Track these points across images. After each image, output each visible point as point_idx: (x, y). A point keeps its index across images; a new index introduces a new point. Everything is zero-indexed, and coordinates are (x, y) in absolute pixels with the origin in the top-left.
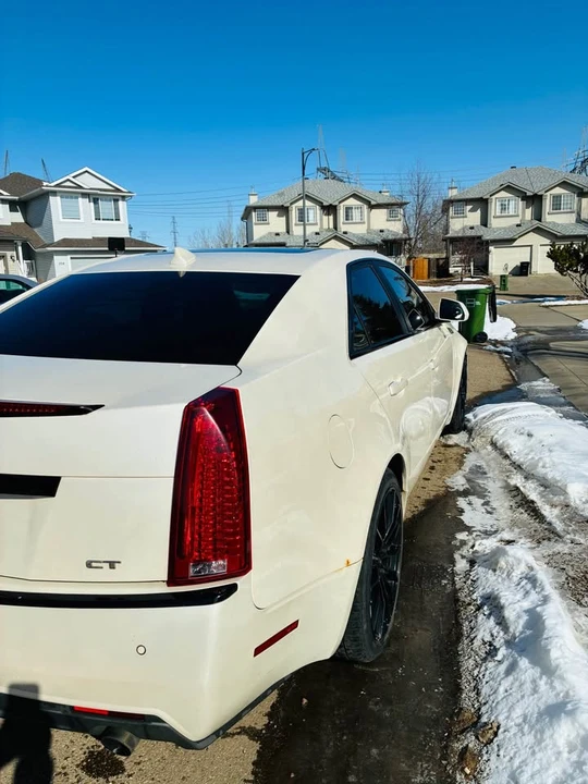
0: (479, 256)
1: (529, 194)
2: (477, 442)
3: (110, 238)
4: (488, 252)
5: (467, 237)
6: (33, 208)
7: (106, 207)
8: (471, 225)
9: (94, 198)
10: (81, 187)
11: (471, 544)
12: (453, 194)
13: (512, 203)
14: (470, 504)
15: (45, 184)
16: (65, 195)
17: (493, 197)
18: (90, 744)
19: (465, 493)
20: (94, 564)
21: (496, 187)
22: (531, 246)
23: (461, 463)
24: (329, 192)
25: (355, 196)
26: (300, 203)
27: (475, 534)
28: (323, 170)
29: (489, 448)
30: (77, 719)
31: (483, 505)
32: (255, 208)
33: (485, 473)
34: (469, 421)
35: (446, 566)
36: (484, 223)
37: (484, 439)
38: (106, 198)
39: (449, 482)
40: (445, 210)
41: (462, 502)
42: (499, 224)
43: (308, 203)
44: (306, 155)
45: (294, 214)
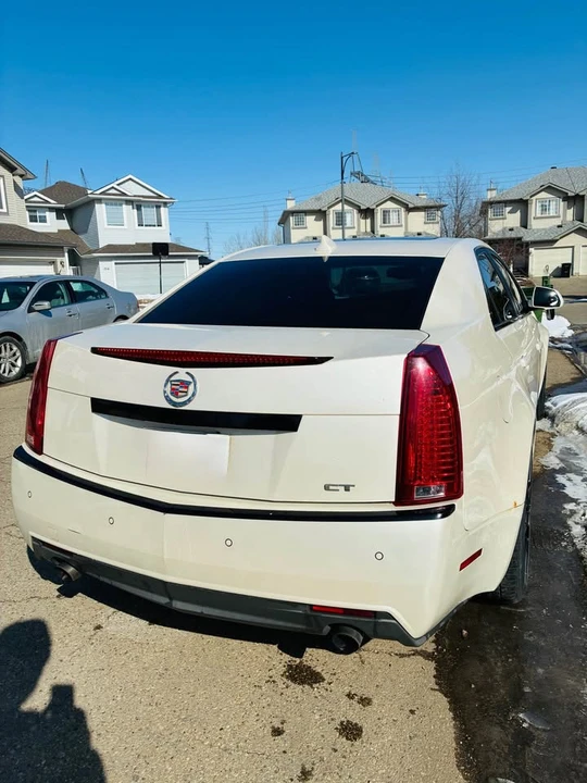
0: (520, 257)
1: (570, 194)
2: (562, 427)
3: (154, 244)
4: (528, 253)
5: (507, 239)
6: (79, 215)
7: (149, 213)
8: (511, 226)
9: (138, 204)
10: (124, 194)
11: (582, 512)
12: (491, 196)
13: (553, 204)
14: (569, 480)
15: (89, 192)
16: (109, 202)
17: (534, 198)
18: (287, 660)
19: (562, 471)
20: (331, 488)
21: (536, 187)
22: (573, 247)
23: (550, 447)
24: (366, 196)
25: (392, 199)
26: (338, 207)
27: (582, 505)
28: (357, 175)
29: (576, 432)
30: (315, 617)
31: (583, 481)
32: (293, 213)
33: (577, 454)
34: (548, 408)
35: (562, 531)
36: (524, 224)
37: (568, 425)
38: (149, 205)
39: (543, 461)
40: (484, 213)
41: (561, 479)
42: (540, 226)
43: (346, 207)
44: (344, 159)
45: (332, 219)
